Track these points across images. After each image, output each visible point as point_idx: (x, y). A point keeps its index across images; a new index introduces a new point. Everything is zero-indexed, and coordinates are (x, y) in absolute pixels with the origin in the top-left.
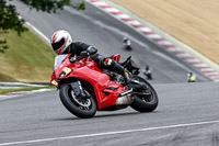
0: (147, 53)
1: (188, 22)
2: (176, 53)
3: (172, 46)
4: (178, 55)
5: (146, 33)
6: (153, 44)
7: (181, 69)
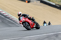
0: (4, 19)
1: (15, 11)
2: (12, 19)
3: (11, 17)
4: (13, 20)
5: (4, 14)
6: (6, 17)
7: (14, 23)
